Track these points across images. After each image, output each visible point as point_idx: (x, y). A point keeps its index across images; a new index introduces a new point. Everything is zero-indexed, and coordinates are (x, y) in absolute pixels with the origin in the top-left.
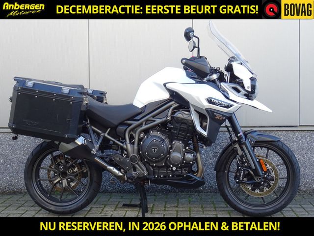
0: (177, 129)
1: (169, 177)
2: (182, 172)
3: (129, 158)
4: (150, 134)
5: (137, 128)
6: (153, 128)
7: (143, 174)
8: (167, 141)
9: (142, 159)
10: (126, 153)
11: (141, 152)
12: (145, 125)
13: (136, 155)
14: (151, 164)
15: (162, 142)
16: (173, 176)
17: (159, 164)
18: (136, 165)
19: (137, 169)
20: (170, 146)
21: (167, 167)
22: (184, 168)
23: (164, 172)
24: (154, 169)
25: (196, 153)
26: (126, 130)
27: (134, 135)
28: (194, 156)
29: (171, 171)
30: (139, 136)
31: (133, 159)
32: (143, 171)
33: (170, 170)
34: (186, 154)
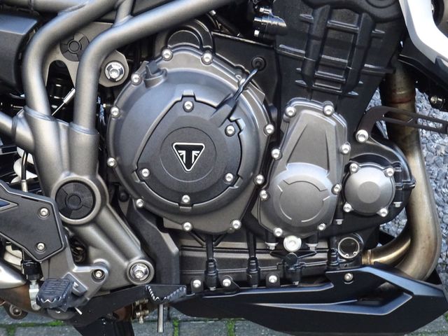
0: (310, 37)
1: (263, 283)
2: (330, 259)
3: (47, 193)
4: (163, 64)
5: (88, 33)
6: (175, 31)
7: (128, 274)
8: (253, 101)
9: (118, 195)
10: (30, 159)
11: (111, 162)
12: (134, 13)
13: (86, 179)
14: (168, 223)
15: (227, 108)
16: (285, 280)
17: (211, 225)
18: (91, 232)
19: (92, 251)
20: (270, 129)
21: (253, 232)
22: (340, 235)
23: (240, 263)
24: (182, 248)
25: (406, 153)
26: (25, 43)
27: (72, 67)
28: (396, 177)
29: (274, 253)
30: (100, 72)
31: (70, 201)
32: (127, 257)
33: (267, 250)
34: (354, 166)
